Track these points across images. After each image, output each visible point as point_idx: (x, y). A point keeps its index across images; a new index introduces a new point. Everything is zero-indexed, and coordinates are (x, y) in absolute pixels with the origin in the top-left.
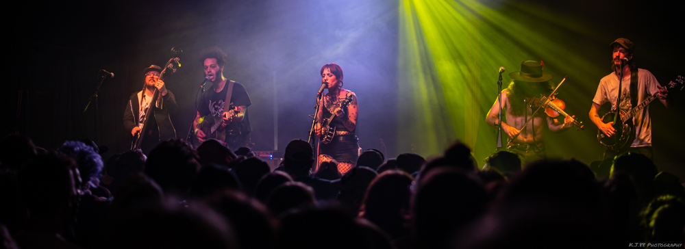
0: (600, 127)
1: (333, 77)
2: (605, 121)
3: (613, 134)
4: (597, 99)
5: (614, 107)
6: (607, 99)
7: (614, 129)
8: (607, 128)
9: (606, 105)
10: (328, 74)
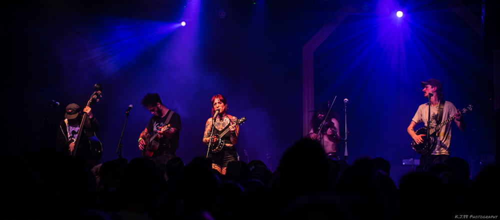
0: (414, 137)
1: (222, 104)
2: (418, 134)
3: (420, 142)
4: (415, 119)
5: (426, 125)
6: (422, 119)
7: (421, 139)
8: (417, 138)
9: (420, 124)
10: (219, 103)
